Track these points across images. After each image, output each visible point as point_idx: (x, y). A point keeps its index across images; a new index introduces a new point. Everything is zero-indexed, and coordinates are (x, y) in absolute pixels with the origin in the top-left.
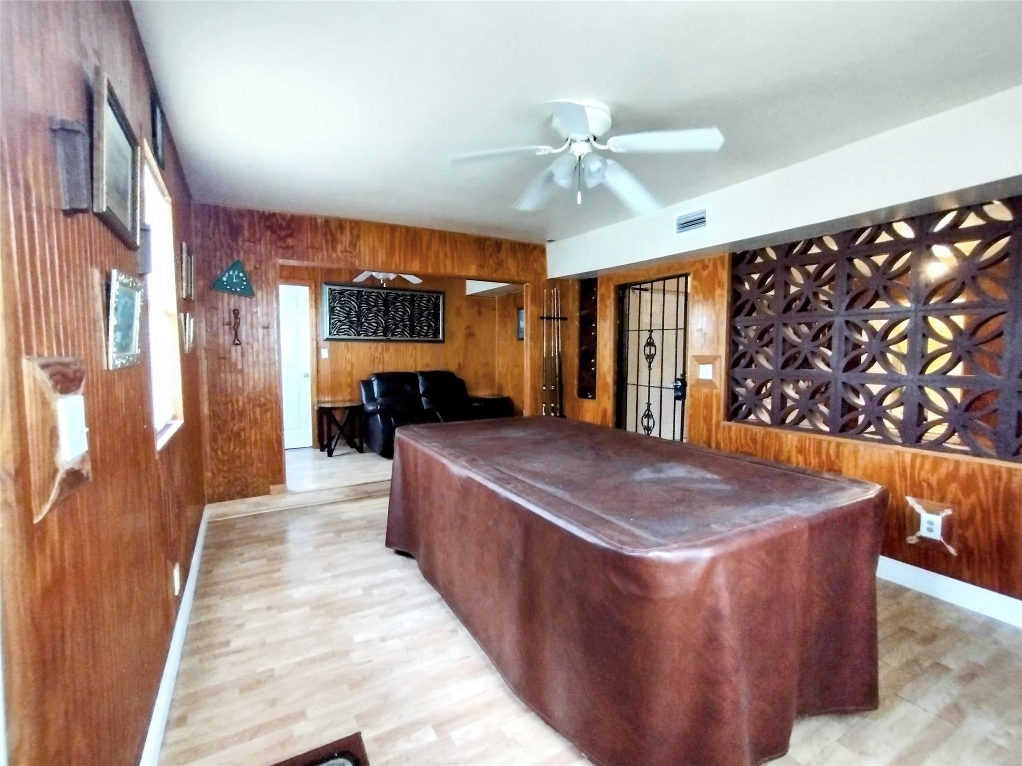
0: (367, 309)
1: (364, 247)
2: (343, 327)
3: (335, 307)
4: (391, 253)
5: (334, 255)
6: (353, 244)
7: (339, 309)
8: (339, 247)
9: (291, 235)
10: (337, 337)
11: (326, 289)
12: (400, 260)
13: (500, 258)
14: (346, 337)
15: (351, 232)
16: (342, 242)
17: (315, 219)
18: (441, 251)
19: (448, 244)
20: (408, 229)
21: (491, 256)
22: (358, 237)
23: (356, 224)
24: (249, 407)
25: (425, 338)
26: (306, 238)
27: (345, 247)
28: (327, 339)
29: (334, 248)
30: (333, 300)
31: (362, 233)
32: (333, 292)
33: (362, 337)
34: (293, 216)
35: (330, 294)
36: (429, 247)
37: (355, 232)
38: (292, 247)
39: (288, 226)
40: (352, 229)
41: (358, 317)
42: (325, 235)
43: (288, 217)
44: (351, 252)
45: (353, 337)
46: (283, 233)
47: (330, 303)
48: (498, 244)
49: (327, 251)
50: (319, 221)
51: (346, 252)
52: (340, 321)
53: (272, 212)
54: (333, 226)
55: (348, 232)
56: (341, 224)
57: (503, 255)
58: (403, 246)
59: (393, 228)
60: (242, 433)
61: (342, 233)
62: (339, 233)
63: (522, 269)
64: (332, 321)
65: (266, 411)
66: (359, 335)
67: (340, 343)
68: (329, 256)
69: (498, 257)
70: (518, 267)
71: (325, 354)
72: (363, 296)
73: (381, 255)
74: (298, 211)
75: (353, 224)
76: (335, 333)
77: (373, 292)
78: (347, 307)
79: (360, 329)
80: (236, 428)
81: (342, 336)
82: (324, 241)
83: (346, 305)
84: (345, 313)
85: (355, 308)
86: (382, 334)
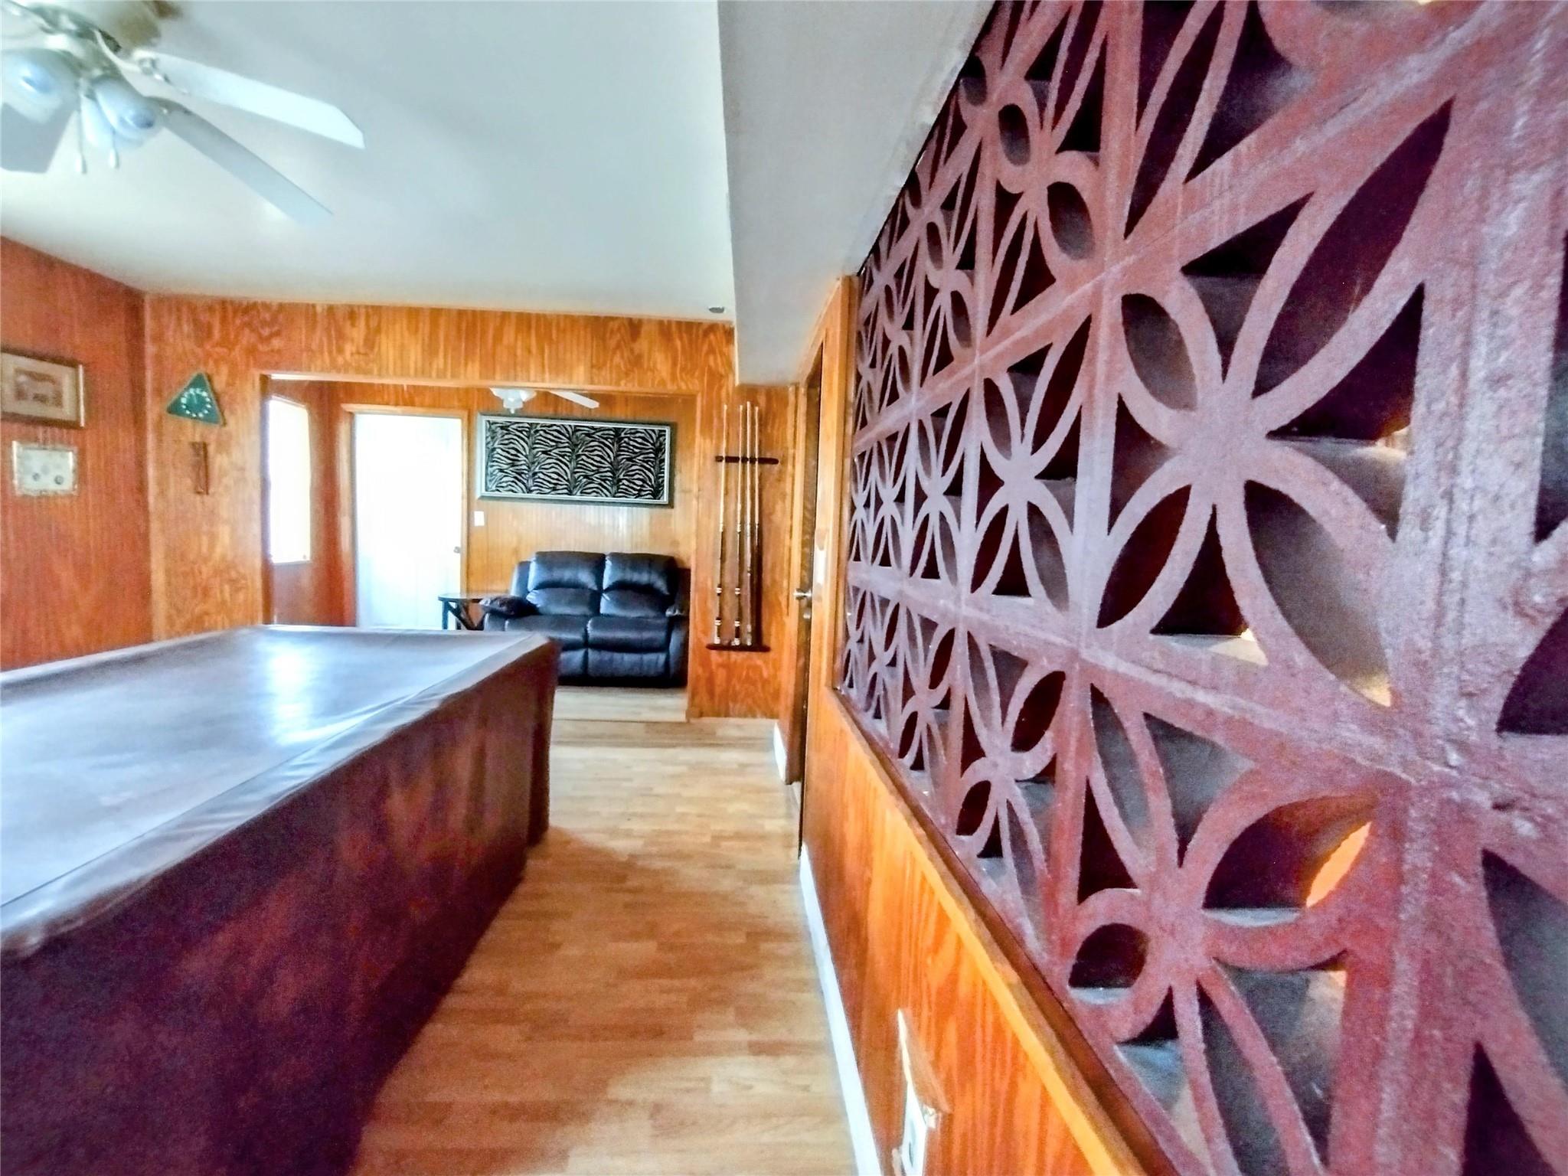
0: (543, 452)
1: (387, 346)
2: (505, 479)
3: (494, 449)
4: (430, 351)
5: (340, 358)
6: (370, 343)
7: (499, 451)
8: (349, 348)
9: (278, 334)
10: (497, 494)
11: (482, 423)
13: (637, 352)
14: (511, 494)
15: (367, 325)
16: (352, 340)
17: (314, 307)
18: (519, 343)
19: (533, 332)
20: (461, 313)
21: (618, 346)
22: (378, 330)
25: (638, 500)
26: (300, 335)
27: (358, 347)
28: (483, 497)
29: (340, 351)
30: (493, 438)
31: (384, 325)
32: (493, 427)
33: (534, 495)
34: (281, 307)
35: (490, 429)
36: (498, 337)
37: (373, 323)
38: (279, 351)
39: (274, 320)
40: (368, 316)
42: (328, 330)
43: (275, 307)
44: (366, 354)
45: (520, 495)
46: (266, 332)
47: (487, 444)
48: (634, 327)
49: (330, 352)
50: (319, 309)
51: (358, 353)
52: (501, 470)
53: (251, 302)
54: (340, 315)
55: (362, 323)
56: (352, 313)
57: (642, 345)
58: (453, 338)
59: (436, 313)
61: (353, 325)
62: (348, 323)
63: (683, 369)
64: (490, 470)
66: (530, 491)
67: (500, 503)
68: (333, 361)
69: (632, 351)
70: (674, 364)
71: (479, 519)
72: (537, 431)
74: (287, 299)
75: (370, 310)
76: (494, 488)
77: (552, 426)
78: (513, 448)
79: (531, 483)
80: (197, 610)
81: (504, 494)
82: (325, 340)
83: (512, 445)
84: (508, 459)
85: (525, 450)
86: (565, 491)
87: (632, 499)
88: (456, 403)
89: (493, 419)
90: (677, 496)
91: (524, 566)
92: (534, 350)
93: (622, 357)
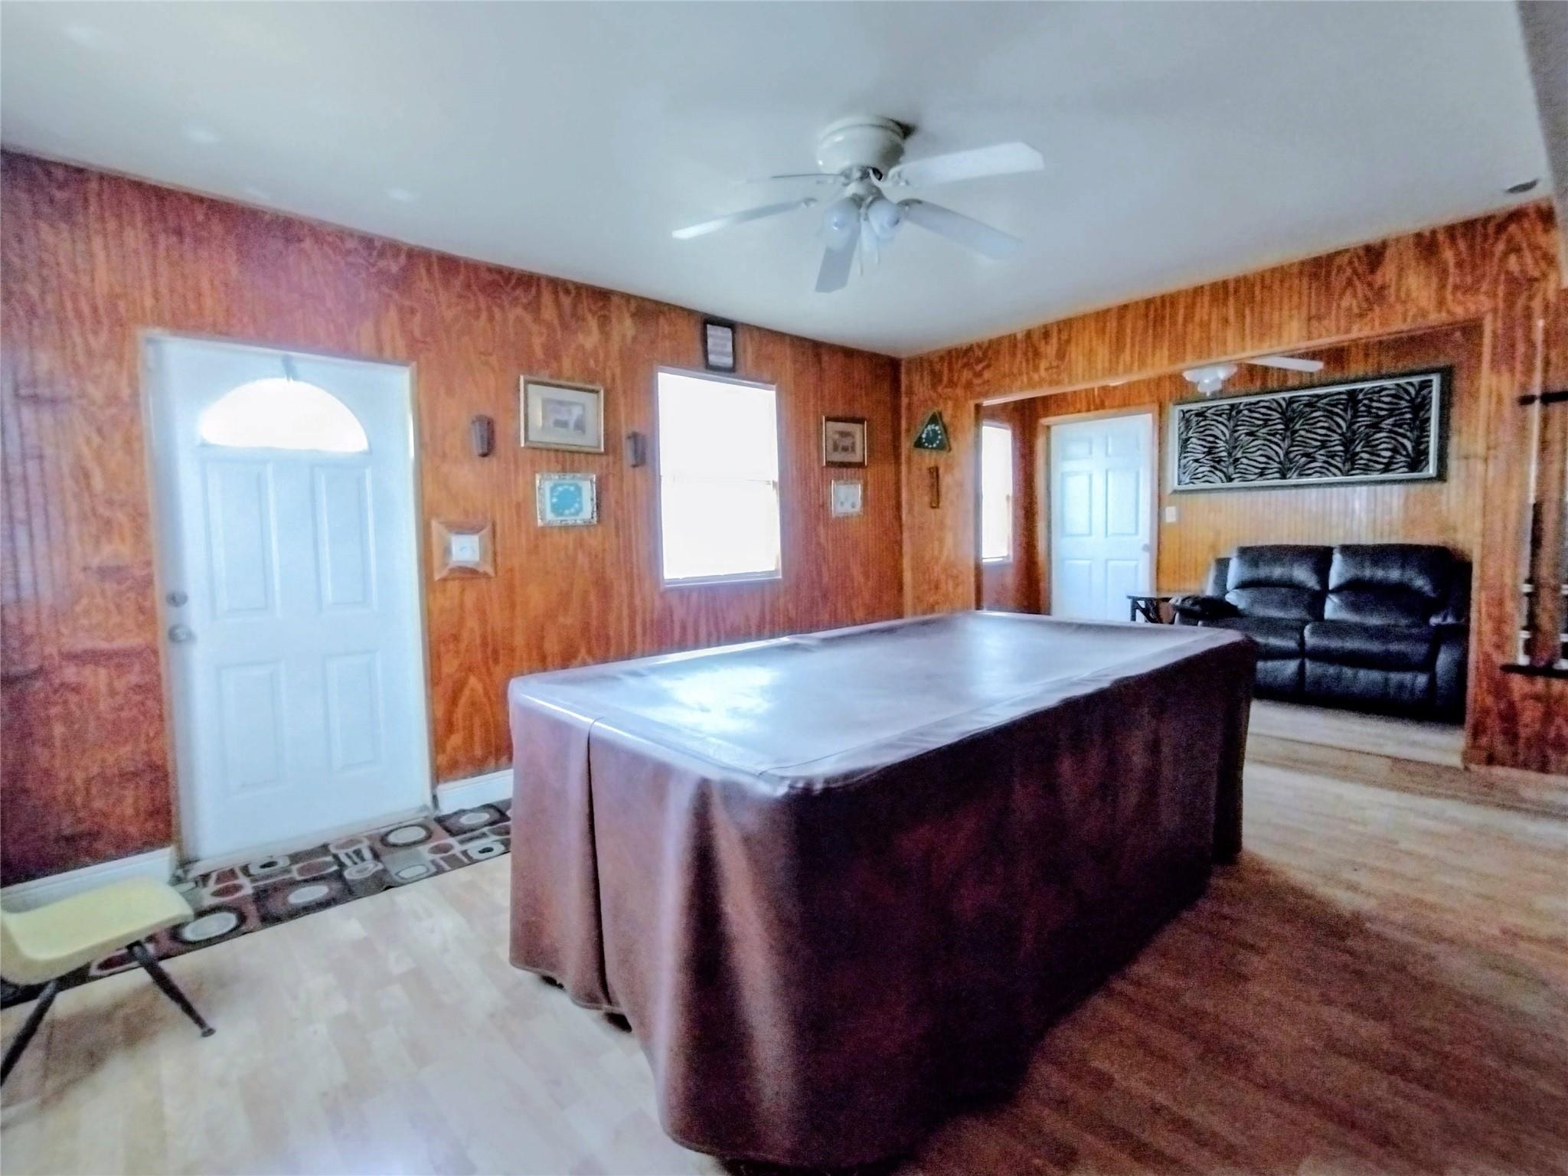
0: (1247, 434)
1: (1076, 353)
2: (1201, 470)
3: (1188, 439)
5: (1036, 377)
6: (1061, 355)
7: (1194, 440)
8: (1043, 365)
9: (988, 366)
10: (1191, 487)
11: (1175, 413)
13: (1379, 283)
14: (1207, 485)
15: (1059, 339)
16: (1046, 357)
17: (1015, 336)
18: (1214, 317)
19: (1231, 300)
20: (1149, 302)
21: (1349, 286)
22: (1068, 341)
23: (1066, 325)
25: (1386, 476)
26: (1004, 364)
27: (1051, 362)
28: (1175, 492)
29: (1036, 369)
30: (1187, 427)
31: (1073, 334)
32: (1187, 415)
33: (1236, 483)
34: (991, 342)
35: (1183, 419)
36: (1189, 318)
37: (1064, 336)
38: (989, 380)
39: (986, 356)
40: (1059, 331)
41: (1230, 449)
42: (1026, 353)
43: (985, 346)
44: (1058, 366)
45: (1219, 485)
46: (979, 368)
47: (1180, 435)
48: (1373, 255)
49: (1028, 374)
50: (1019, 337)
51: (1051, 366)
52: (1196, 461)
53: (969, 345)
54: (1035, 337)
55: (1054, 340)
56: (1046, 334)
58: (1140, 331)
59: (1123, 310)
61: (1046, 343)
62: (1043, 342)
64: (1183, 462)
66: (1230, 479)
67: (1195, 496)
68: (1030, 379)
69: (1370, 285)
70: (1442, 284)
71: (1171, 514)
72: (1239, 412)
74: (994, 334)
75: (1062, 326)
76: (1188, 481)
77: (1259, 402)
78: (1210, 435)
79: (1231, 469)
81: (1199, 485)
82: (1024, 364)
83: (1207, 432)
84: (1205, 447)
85: (1224, 435)
86: (1277, 475)
87: (1375, 476)
88: (1147, 399)
89: (1186, 407)
90: (1453, 464)
91: (1223, 564)
92: (1232, 319)
93: (1355, 296)
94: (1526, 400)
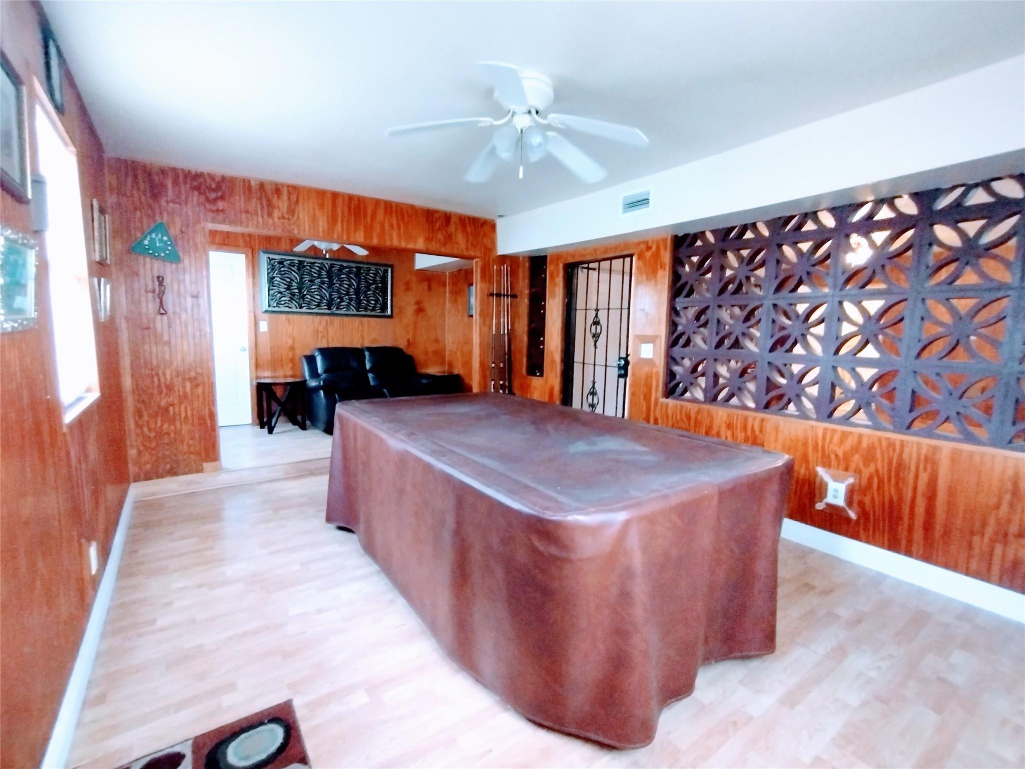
0: (309, 281)
1: (304, 213)
2: (283, 299)
3: (274, 278)
4: (333, 220)
5: (271, 221)
6: (291, 211)
7: (278, 279)
8: (276, 214)
9: (222, 198)
10: (277, 309)
11: (264, 259)
12: (343, 229)
13: (449, 231)
14: (287, 309)
15: (289, 199)
16: (279, 208)
17: (249, 181)
21: (439, 229)
22: (297, 202)
23: (295, 191)
24: (178, 382)
25: (373, 313)
26: (239, 201)
27: (283, 213)
28: (266, 311)
29: (270, 215)
30: (272, 269)
31: (301, 199)
32: (273, 262)
33: (304, 310)
34: (223, 178)
35: (269, 264)
36: (374, 217)
37: (294, 198)
38: (223, 211)
39: (218, 188)
40: (289, 194)
41: (300, 289)
42: (260, 199)
43: (218, 179)
44: (289, 219)
45: (294, 310)
46: (213, 196)
47: (268, 274)
48: (447, 218)
49: (263, 217)
50: (253, 183)
51: (284, 218)
52: (280, 292)
53: (199, 171)
54: (268, 189)
55: (285, 196)
56: (277, 190)
57: (452, 228)
59: (335, 195)
60: (171, 409)
61: (278, 197)
62: (275, 197)
63: (472, 244)
64: (272, 292)
65: (197, 386)
66: (301, 307)
67: (279, 315)
69: (447, 232)
70: (467, 242)
71: (263, 327)
72: (305, 266)
73: (322, 223)
74: (230, 172)
75: (290, 189)
76: (275, 305)
77: (315, 263)
78: (288, 278)
79: (301, 301)
80: (163, 403)
81: (283, 309)
82: (259, 206)
83: (287, 275)
84: (285, 285)
85: (296, 279)
86: (326, 307)
87: (369, 313)
89: (272, 256)
93: (442, 234)
94: (492, 295)
